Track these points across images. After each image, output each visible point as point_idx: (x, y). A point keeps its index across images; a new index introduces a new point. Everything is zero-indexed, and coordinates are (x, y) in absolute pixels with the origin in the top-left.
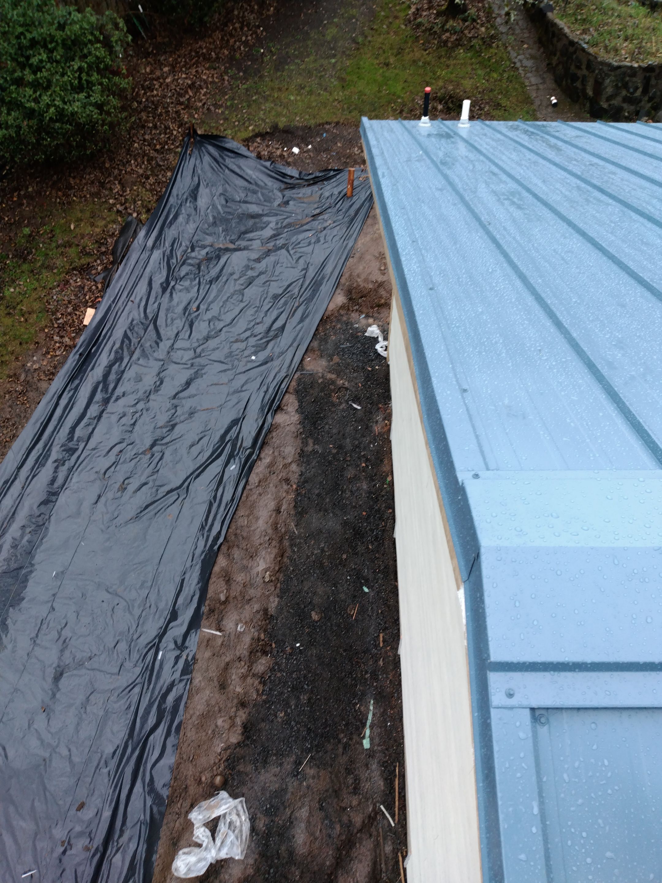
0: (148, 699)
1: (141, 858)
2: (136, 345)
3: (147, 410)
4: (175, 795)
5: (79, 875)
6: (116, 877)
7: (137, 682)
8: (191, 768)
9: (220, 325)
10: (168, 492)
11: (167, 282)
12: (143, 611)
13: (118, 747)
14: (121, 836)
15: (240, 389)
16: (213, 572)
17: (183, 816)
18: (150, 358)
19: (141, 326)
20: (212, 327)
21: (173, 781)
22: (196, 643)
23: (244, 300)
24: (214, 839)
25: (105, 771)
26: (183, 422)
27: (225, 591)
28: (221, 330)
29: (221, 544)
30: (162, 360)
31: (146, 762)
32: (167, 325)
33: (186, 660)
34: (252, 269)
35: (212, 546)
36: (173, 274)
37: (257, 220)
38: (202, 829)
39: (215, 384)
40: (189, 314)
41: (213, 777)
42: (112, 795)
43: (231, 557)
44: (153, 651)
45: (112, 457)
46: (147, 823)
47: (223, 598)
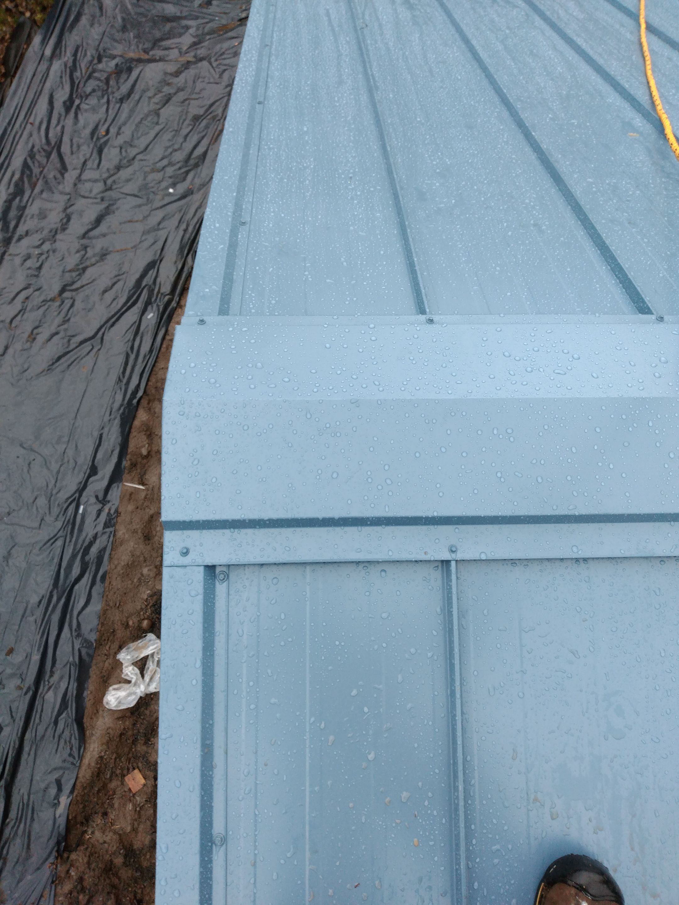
0: (70, 551)
1: (72, 694)
2: (38, 176)
3: (54, 251)
4: (103, 638)
5: (13, 710)
6: (50, 711)
7: (58, 535)
8: (117, 614)
9: (132, 152)
10: (82, 343)
11: (71, 100)
12: (61, 466)
13: (43, 597)
14: (51, 676)
15: (156, 227)
16: (134, 426)
17: (112, 657)
18: (55, 191)
19: (43, 153)
20: (124, 154)
21: (100, 626)
22: (118, 497)
23: (160, 122)
24: (143, 676)
25: (32, 619)
26: (94, 265)
27: (147, 446)
28: (134, 158)
29: (141, 398)
30: (69, 194)
31: (72, 610)
32: (72, 153)
33: (109, 513)
34: (169, 84)
35: (131, 399)
36: (77, 91)
37: (174, 24)
38: (131, 668)
39: (130, 221)
40: (98, 139)
41: (140, 621)
42: (40, 640)
43: (152, 411)
44: (74, 505)
45: (18, 304)
46: (76, 664)
47: (144, 452)
